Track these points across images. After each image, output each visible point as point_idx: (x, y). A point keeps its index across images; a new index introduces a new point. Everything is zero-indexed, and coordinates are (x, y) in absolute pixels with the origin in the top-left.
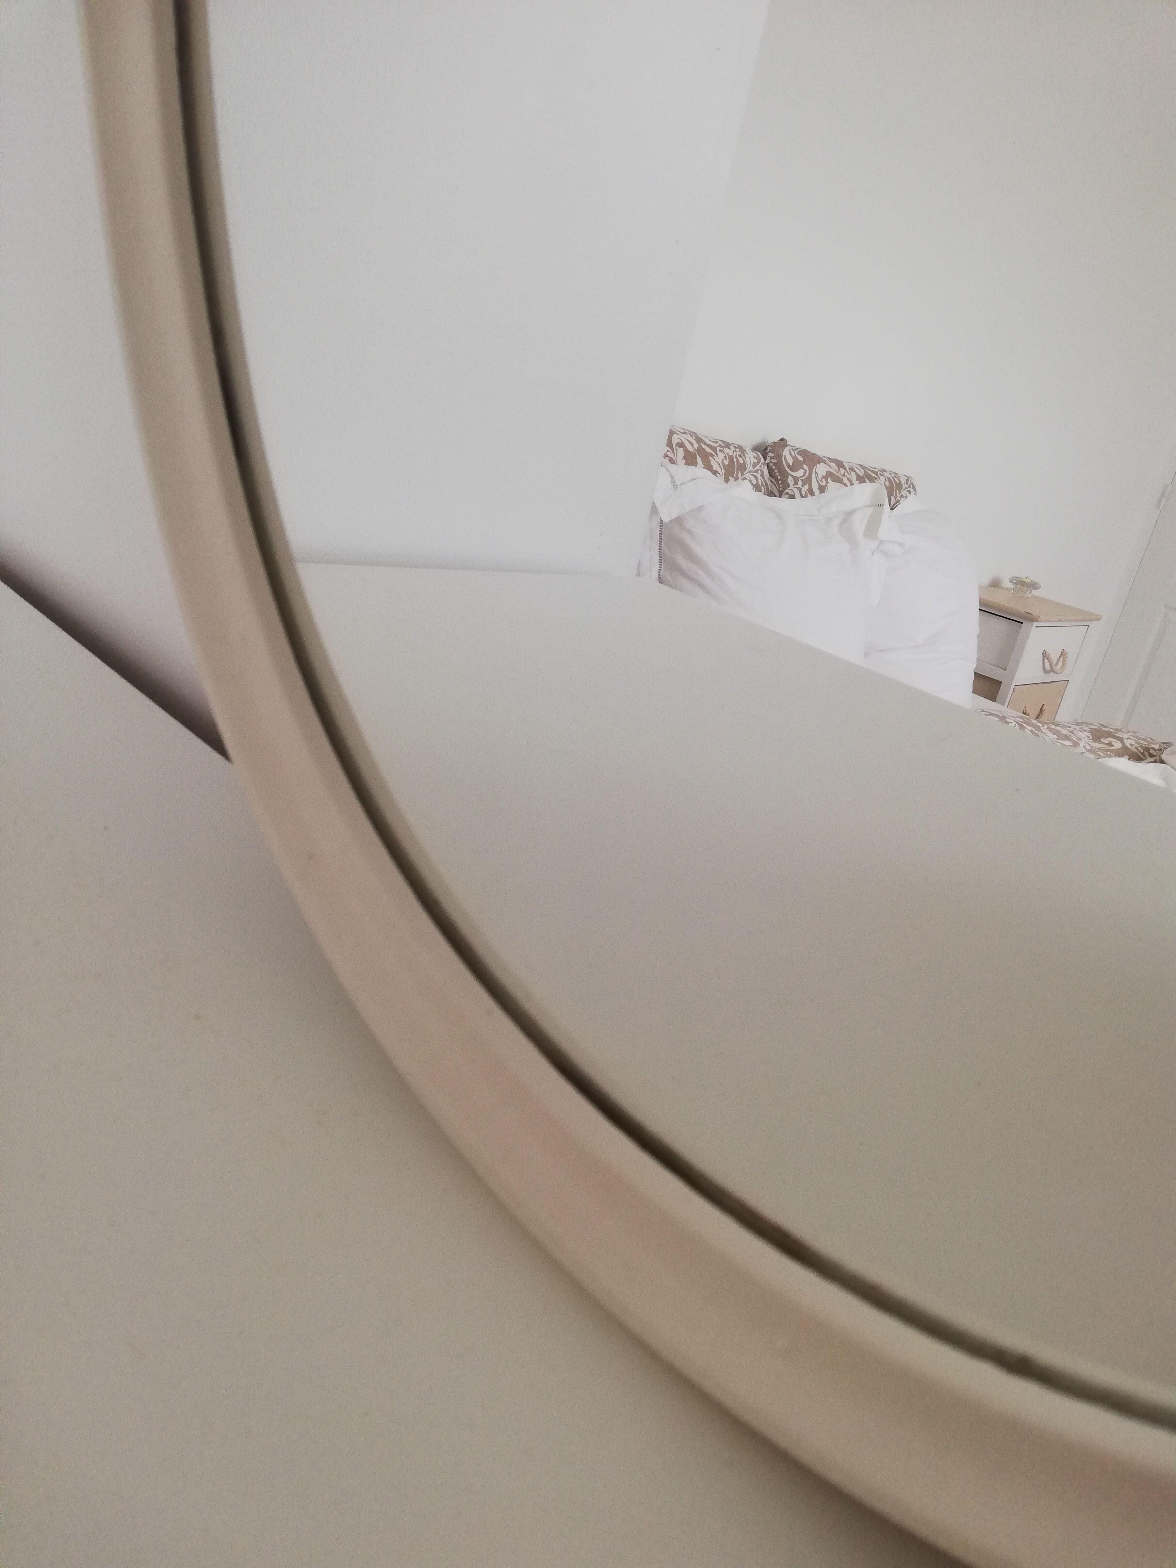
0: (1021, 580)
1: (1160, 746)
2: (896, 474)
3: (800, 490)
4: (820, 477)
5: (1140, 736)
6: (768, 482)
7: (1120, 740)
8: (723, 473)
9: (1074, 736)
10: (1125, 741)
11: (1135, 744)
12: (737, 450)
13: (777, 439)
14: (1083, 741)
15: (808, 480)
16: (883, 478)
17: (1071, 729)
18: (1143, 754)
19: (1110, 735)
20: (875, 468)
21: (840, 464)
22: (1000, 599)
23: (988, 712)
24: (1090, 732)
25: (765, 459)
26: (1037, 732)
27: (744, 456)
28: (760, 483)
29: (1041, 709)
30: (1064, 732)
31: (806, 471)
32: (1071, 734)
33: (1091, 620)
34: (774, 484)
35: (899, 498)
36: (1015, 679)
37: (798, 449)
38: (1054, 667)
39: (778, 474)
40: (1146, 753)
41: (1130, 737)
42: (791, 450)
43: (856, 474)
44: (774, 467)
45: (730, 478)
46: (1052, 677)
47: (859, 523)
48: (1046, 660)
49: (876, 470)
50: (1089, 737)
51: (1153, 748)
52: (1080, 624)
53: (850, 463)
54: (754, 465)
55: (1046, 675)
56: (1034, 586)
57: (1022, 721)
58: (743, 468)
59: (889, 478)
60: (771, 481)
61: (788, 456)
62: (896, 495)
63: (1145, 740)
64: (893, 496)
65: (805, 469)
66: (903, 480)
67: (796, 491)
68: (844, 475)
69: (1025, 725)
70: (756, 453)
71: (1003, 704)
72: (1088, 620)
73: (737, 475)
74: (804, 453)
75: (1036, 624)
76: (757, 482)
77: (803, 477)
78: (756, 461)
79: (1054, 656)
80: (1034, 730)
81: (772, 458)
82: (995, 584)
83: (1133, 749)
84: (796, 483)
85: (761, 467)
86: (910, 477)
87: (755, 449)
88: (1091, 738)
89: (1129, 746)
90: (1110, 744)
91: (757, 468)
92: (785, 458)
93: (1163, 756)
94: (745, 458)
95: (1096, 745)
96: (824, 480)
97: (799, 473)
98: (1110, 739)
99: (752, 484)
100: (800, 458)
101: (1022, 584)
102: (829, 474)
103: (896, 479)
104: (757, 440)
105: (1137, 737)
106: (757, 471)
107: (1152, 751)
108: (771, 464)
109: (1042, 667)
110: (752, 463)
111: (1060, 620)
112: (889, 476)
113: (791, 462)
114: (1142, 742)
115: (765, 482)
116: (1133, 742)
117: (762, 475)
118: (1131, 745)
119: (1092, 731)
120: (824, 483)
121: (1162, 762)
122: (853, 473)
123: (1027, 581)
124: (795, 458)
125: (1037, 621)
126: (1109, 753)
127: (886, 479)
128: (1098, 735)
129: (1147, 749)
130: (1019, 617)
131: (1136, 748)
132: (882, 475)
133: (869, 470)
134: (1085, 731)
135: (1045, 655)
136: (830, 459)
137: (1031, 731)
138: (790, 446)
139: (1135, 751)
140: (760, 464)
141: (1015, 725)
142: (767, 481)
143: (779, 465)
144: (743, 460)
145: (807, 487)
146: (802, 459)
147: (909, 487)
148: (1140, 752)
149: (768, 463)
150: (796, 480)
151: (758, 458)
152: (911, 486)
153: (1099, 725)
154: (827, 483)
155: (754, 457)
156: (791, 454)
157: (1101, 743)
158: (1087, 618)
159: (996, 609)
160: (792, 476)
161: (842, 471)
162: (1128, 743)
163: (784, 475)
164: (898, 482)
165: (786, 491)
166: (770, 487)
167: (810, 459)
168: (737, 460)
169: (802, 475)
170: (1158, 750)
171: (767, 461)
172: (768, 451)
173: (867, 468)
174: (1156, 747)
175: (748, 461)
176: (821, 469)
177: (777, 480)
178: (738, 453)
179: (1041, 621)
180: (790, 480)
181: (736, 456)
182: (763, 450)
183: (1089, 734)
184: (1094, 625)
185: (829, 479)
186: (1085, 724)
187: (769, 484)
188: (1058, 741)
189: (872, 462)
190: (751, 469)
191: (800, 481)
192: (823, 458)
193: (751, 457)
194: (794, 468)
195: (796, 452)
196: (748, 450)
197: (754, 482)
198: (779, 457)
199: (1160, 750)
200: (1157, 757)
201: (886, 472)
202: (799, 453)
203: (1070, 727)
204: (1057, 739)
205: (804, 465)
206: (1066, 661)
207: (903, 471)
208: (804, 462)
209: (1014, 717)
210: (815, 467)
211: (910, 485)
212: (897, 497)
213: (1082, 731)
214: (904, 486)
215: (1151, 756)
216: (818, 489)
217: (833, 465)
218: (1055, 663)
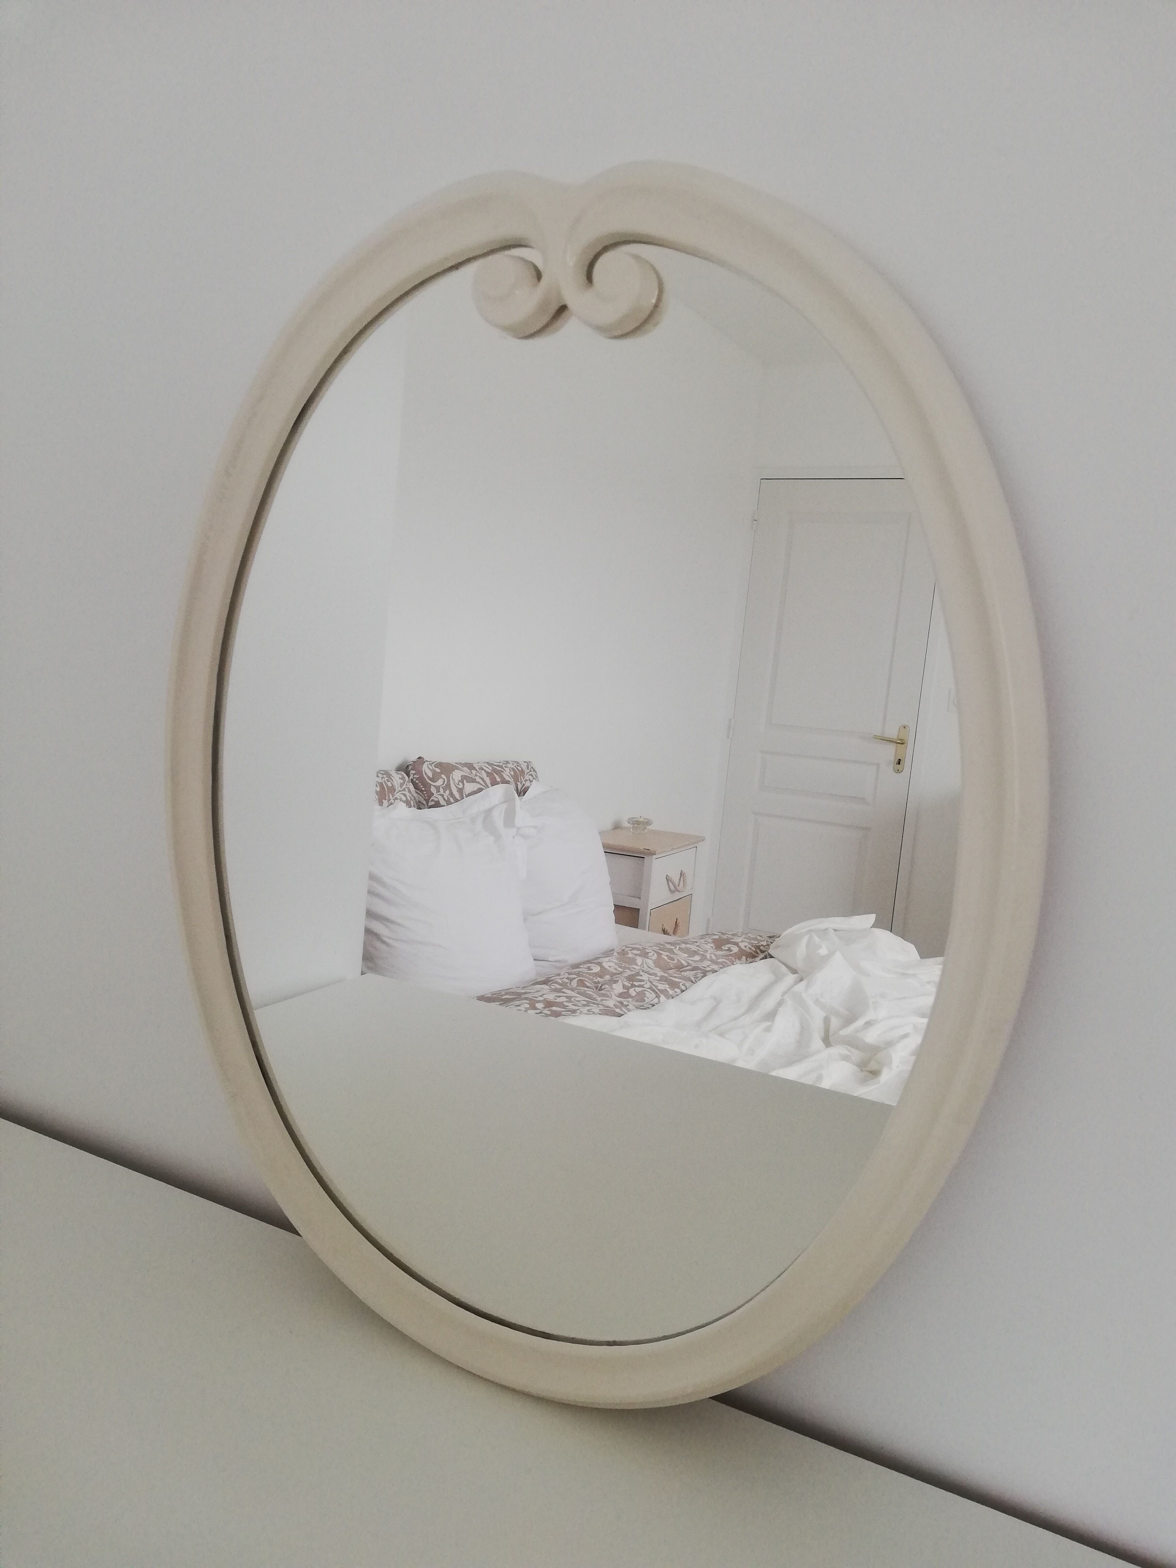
0: (636, 820)
1: (767, 941)
2: (517, 763)
3: (442, 796)
4: (457, 781)
5: (752, 936)
6: (416, 795)
7: (736, 944)
8: (377, 798)
9: (701, 950)
10: (740, 944)
11: (748, 945)
12: (385, 776)
13: (415, 758)
14: (709, 952)
15: (448, 787)
16: (507, 770)
17: (698, 944)
18: (756, 952)
19: (728, 942)
20: (500, 762)
21: (470, 766)
22: (622, 840)
23: (631, 947)
24: (713, 942)
25: (408, 775)
26: (671, 956)
27: (391, 779)
28: (409, 798)
29: (676, 922)
30: (694, 948)
31: (444, 779)
32: (698, 948)
33: (698, 842)
34: (421, 795)
35: (524, 782)
36: (649, 903)
37: (433, 763)
38: (677, 887)
39: (422, 786)
40: (758, 951)
41: (744, 940)
42: (429, 765)
43: (485, 771)
44: (417, 782)
45: (384, 801)
46: (677, 896)
47: (498, 817)
48: (670, 883)
49: (501, 764)
50: (712, 947)
51: (762, 945)
52: (689, 847)
53: (478, 763)
54: (401, 785)
55: (673, 894)
56: (648, 823)
57: (658, 948)
58: (392, 790)
59: (513, 768)
60: (417, 793)
61: (427, 771)
62: (521, 779)
63: (755, 939)
64: (519, 782)
65: (443, 778)
66: (524, 766)
67: (440, 798)
68: (476, 775)
69: (661, 952)
70: (400, 774)
71: (644, 929)
72: (694, 843)
73: (389, 797)
74: (440, 765)
75: (655, 857)
76: (407, 798)
77: (443, 784)
78: (402, 781)
79: (676, 878)
80: (668, 954)
81: (414, 774)
82: (617, 827)
83: (747, 949)
84: (438, 791)
85: (407, 785)
86: (530, 762)
87: (399, 769)
88: (714, 948)
89: (744, 948)
90: (729, 950)
91: (404, 786)
92: (425, 773)
93: (771, 952)
94: (393, 780)
95: (719, 953)
96: (460, 783)
97: (439, 783)
98: (729, 945)
99: (403, 801)
100: (438, 770)
101: (639, 824)
102: (464, 778)
103: (518, 767)
104: (398, 761)
105: (749, 938)
106: (404, 790)
107: (762, 948)
108: (414, 779)
109: (668, 888)
110: (399, 784)
111: (672, 849)
112: (512, 766)
113: (430, 775)
114: (753, 941)
115: (412, 795)
116: (746, 944)
117: (410, 791)
118: (745, 947)
119: (715, 941)
120: (461, 786)
121: (772, 957)
122: (483, 771)
123: (641, 820)
124: (434, 772)
125: (655, 855)
126: (730, 958)
127: (510, 770)
128: (719, 944)
129: (758, 947)
130: (641, 853)
131: (749, 948)
132: (507, 767)
133: (495, 765)
134: (709, 943)
135: (668, 879)
136: (461, 764)
137: (667, 956)
138: (427, 761)
139: (749, 951)
140: (406, 784)
141: (654, 955)
142: (414, 795)
143: (421, 779)
144: (392, 784)
145: (448, 792)
146: (439, 771)
147: (530, 771)
148: (752, 951)
149: (412, 779)
150: (438, 788)
151: (403, 778)
152: (532, 770)
153: (719, 934)
154: (464, 784)
155: (400, 778)
156: (430, 769)
157: (722, 950)
158: (692, 841)
159: (621, 850)
160: (434, 786)
161: (474, 772)
162: (742, 945)
163: (427, 786)
164: (520, 769)
165: (431, 799)
166: (417, 798)
167: (446, 768)
168: (386, 785)
169: (442, 783)
170: (766, 945)
171: (410, 778)
172: (410, 769)
173: (493, 764)
174: (765, 943)
175: (395, 783)
176: (457, 775)
177: (422, 791)
178: (386, 779)
179: (658, 854)
180: (433, 790)
181: (385, 782)
182: (405, 769)
183: (712, 945)
184: (700, 845)
185: (465, 781)
186: (708, 936)
187: (416, 797)
188: (689, 958)
189: (497, 757)
190: (400, 789)
191: (441, 788)
192: (456, 765)
193: (397, 779)
194: (433, 780)
195: (433, 765)
196: (393, 773)
197: (404, 799)
198: (419, 772)
199: (768, 945)
200: (767, 952)
201: (509, 763)
202: (436, 766)
203: (696, 942)
204: (688, 957)
205: (442, 775)
206: (686, 882)
207: (521, 756)
208: (441, 773)
209: (651, 947)
210: (451, 774)
211: (530, 769)
212: (522, 782)
213: (706, 944)
214: (526, 771)
215: (762, 952)
216: (457, 791)
217: (465, 769)
218: (677, 884)
